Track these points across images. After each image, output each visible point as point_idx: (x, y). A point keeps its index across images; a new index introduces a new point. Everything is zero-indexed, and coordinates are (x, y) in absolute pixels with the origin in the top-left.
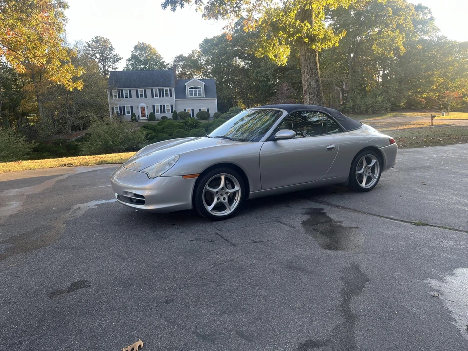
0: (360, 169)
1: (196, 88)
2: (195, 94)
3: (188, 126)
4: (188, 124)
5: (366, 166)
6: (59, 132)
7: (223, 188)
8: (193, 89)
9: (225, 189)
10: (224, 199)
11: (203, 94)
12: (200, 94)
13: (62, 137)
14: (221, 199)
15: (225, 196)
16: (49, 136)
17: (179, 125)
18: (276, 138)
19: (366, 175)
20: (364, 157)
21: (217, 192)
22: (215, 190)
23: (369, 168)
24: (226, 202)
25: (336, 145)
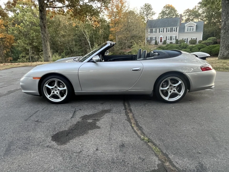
1: (191, 26)
2: (190, 30)
3: (181, 48)
4: (181, 46)
6: (122, 49)
7: (56, 87)
8: (189, 28)
9: (58, 88)
10: (57, 93)
11: (195, 30)
12: (193, 30)
13: (123, 51)
14: (55, 93)
15: (58, 91)
16: (118, 50)
17: (176, 47)
18: (94, 61)
19: (170, 92)
20: (168, 79)
21: (52, 89)
22: (50, 87)
23: (175, 87)
24: (58, 95)
25: (140, 68)
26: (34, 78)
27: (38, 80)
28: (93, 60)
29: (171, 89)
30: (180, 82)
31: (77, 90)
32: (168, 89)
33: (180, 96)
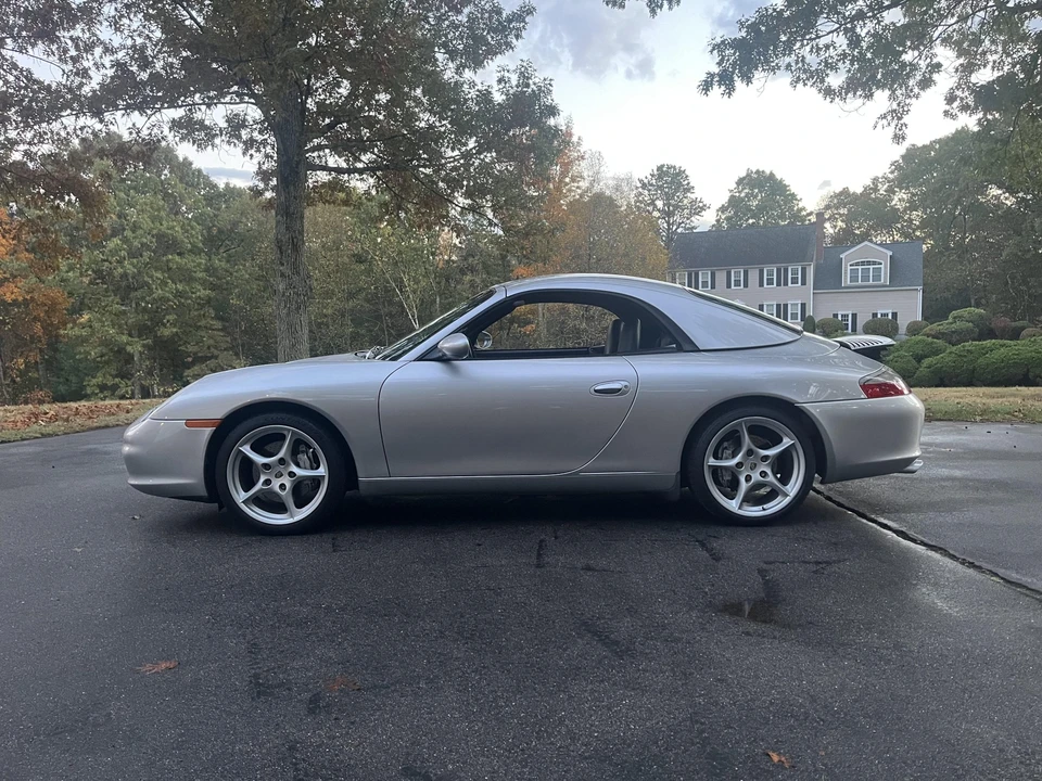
0: (734, 456)
1: (869, 263)
2: (865, 278)
5: (750, 453)
7: (282, 461)
8: (860, 268)
9: (289, 465)
10: (282, 486)
11: (885, 278)
12: (877, 277)
14: (276, 485)
15: (287, 481)
18: (444, 355)
19: (748, 478)
20: (742, 423)
21: (266, 466)
22: (259, 459)
23: (765, 458)
24: (286, 496)
25: (626, 383)
26: (190, 423)
27: (208, 431)
28: (440, 351)
29: (753, 467)
30: (787, 442)
31: (371, 474)
32: (739, 465)
33: (788, 500)
